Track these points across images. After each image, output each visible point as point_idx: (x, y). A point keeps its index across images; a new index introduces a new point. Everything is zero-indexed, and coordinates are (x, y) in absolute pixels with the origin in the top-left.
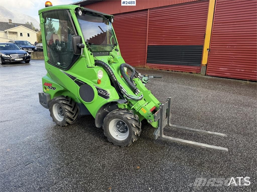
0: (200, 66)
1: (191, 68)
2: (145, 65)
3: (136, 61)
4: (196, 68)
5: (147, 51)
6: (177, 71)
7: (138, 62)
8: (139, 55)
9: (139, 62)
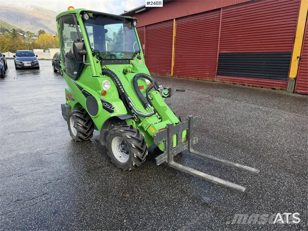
0: (286, 80)
1: (275, 82)
2: (214, 77)
3: (204, 72)
4: (281, 83)
5: (219, 60)
6: (256, 87)
7: (206, 74)
8: (207, 65)
9: (208, 74)
